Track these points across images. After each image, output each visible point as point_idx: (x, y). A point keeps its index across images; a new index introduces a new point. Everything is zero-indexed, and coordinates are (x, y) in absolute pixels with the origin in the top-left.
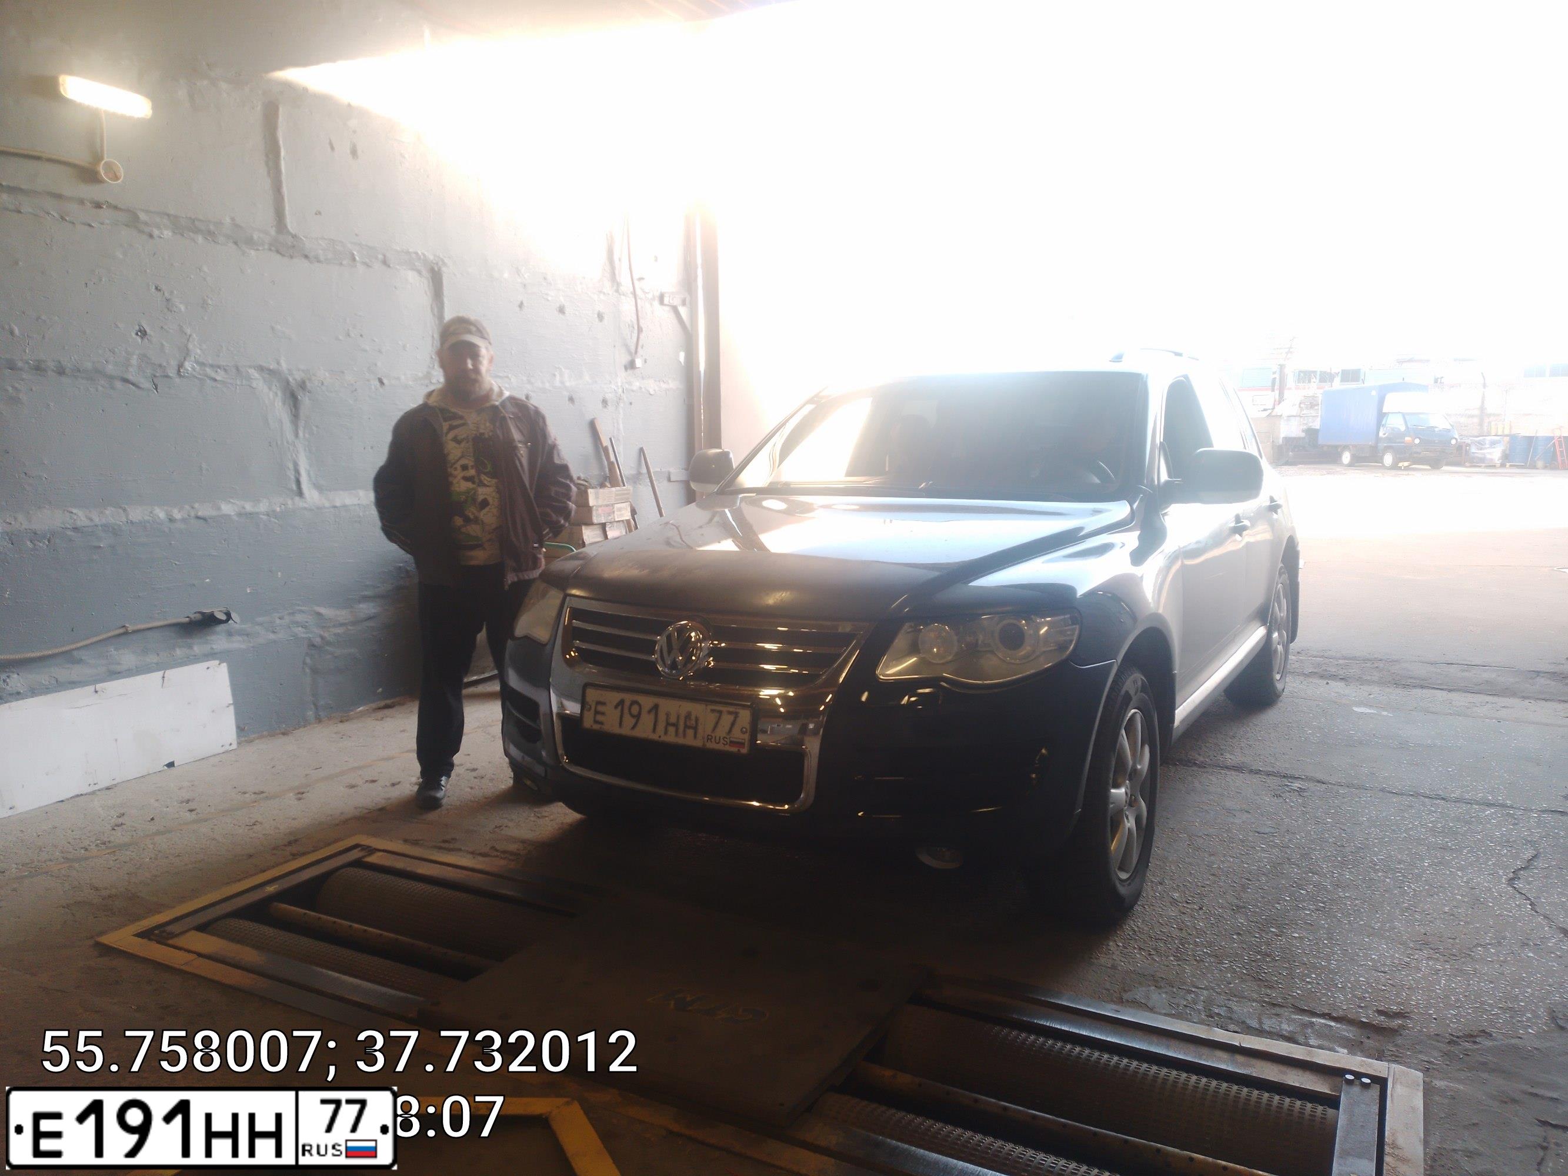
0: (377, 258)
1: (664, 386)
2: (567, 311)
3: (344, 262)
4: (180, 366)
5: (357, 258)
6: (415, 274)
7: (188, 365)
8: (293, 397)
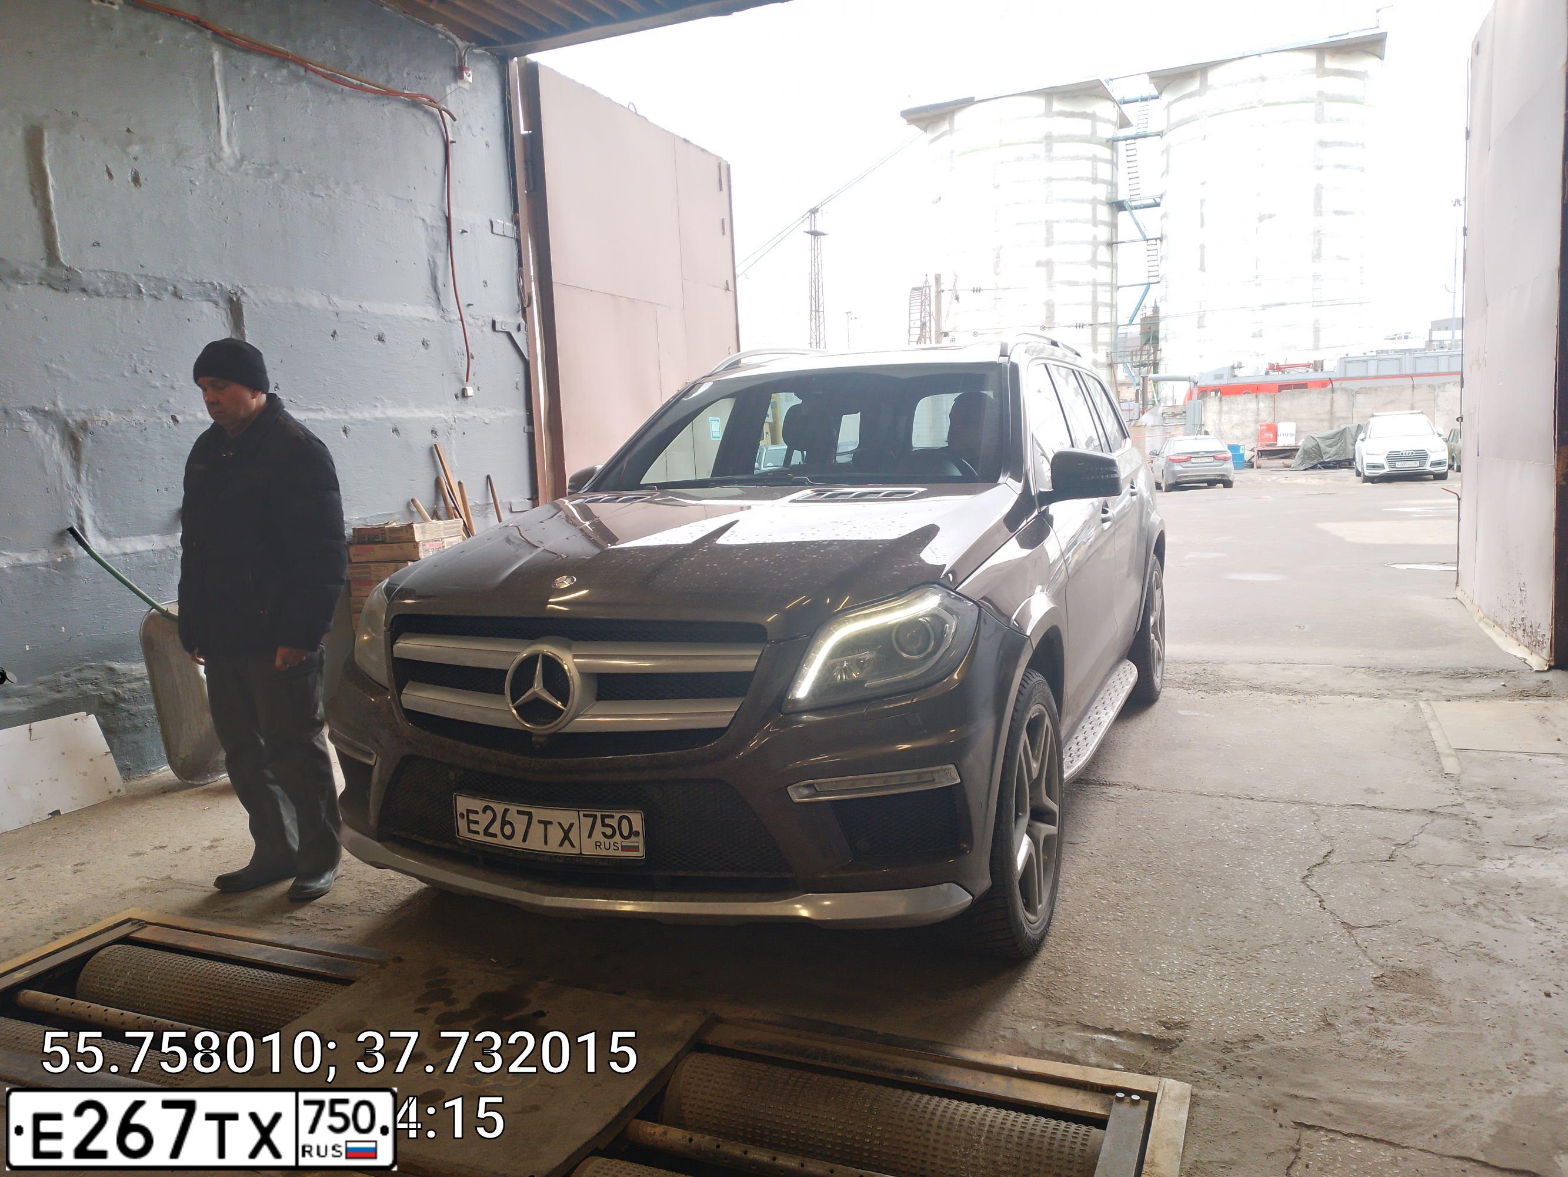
0: (166, 290)
1: (503, 414)
2: (386, 339)
3: (129, 295)
5: (143, 290)
6: (211, 304)
8: (73, 439)
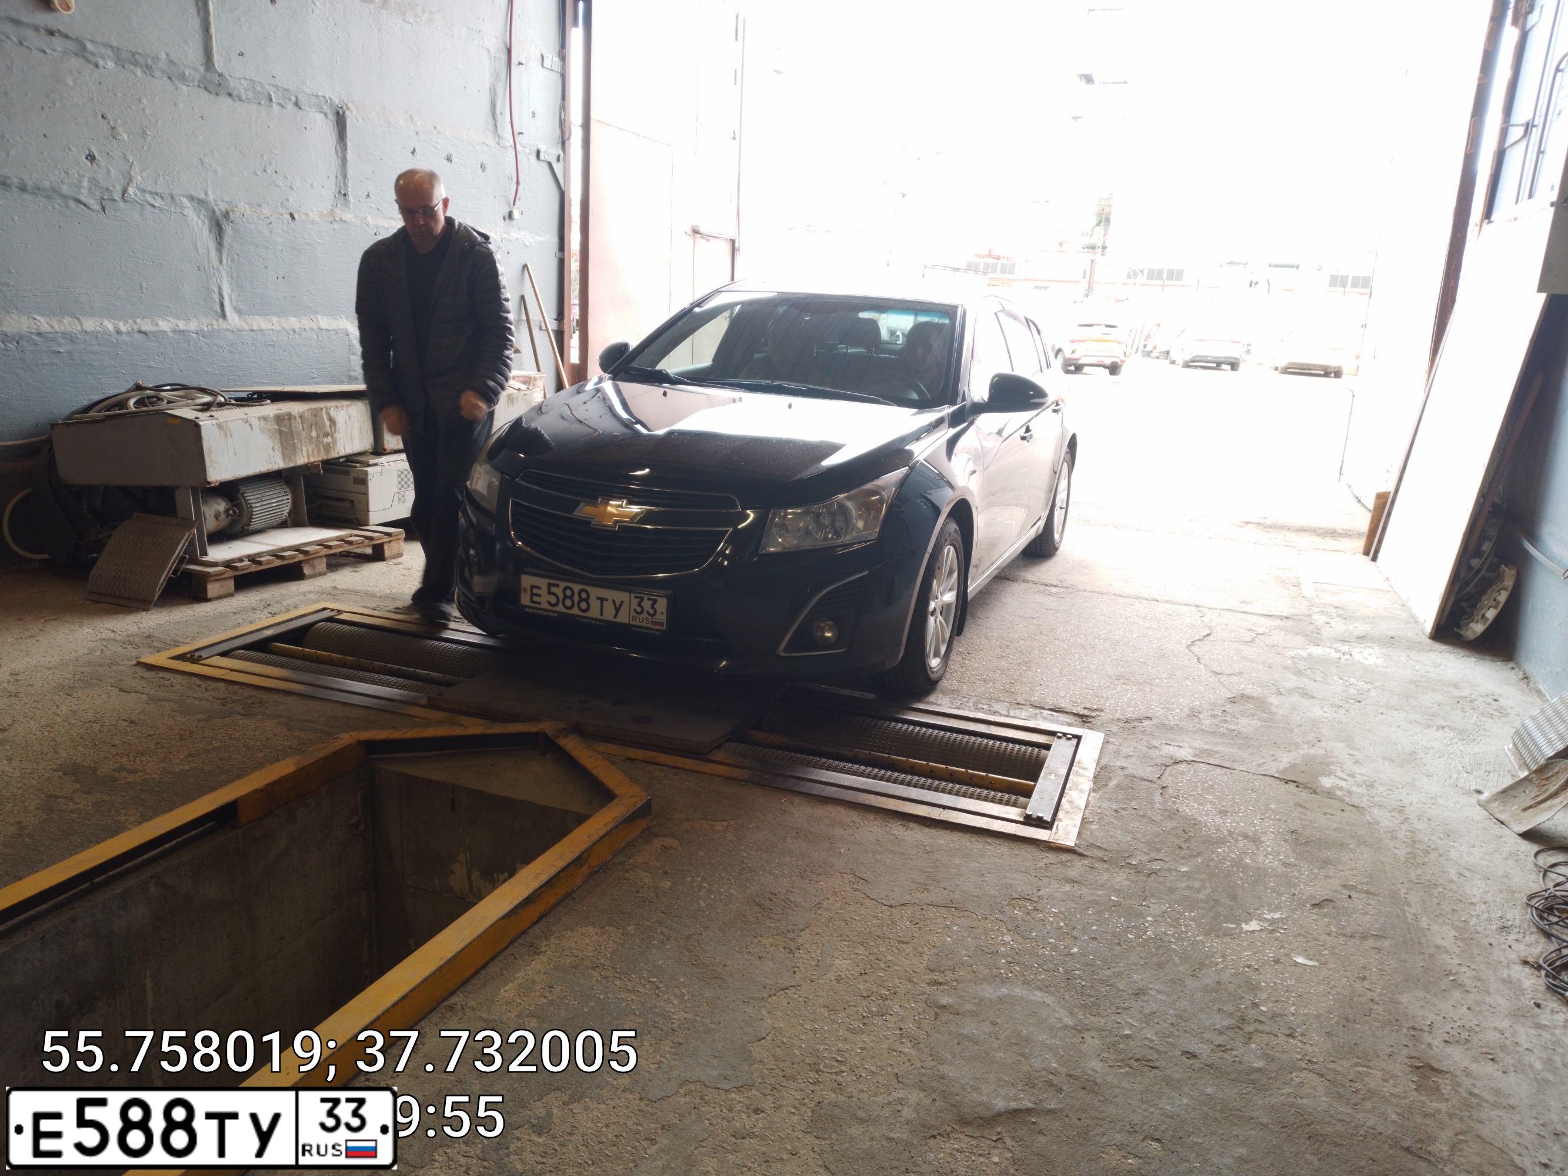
0: (290, 100)
1: (540, 239)
2: (454, 159)
3: (262, 102)
4: (124, 192)
5: (274, 100)
6: (322, 116)
7: (131, 190)
8: (218, 225)
